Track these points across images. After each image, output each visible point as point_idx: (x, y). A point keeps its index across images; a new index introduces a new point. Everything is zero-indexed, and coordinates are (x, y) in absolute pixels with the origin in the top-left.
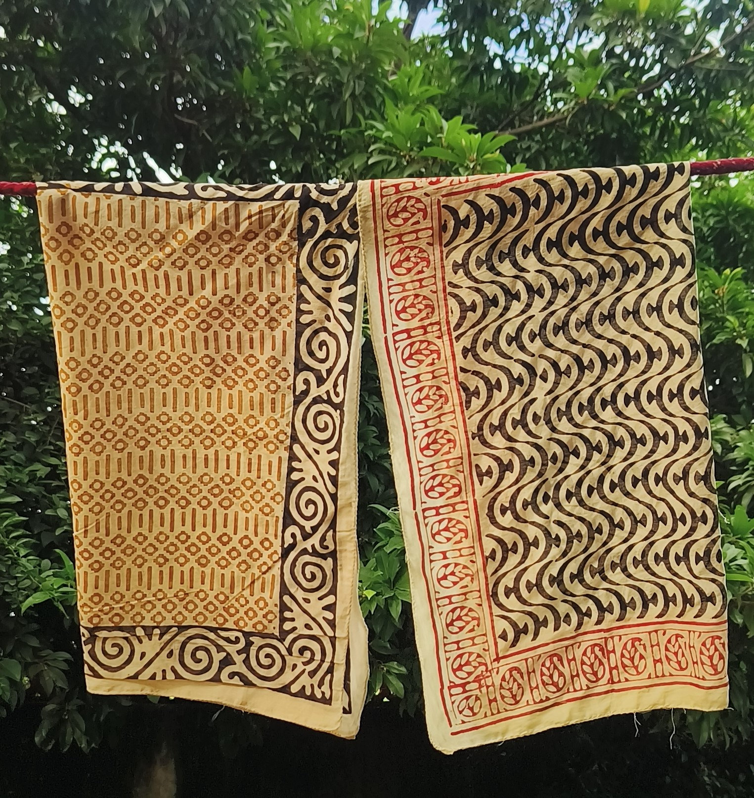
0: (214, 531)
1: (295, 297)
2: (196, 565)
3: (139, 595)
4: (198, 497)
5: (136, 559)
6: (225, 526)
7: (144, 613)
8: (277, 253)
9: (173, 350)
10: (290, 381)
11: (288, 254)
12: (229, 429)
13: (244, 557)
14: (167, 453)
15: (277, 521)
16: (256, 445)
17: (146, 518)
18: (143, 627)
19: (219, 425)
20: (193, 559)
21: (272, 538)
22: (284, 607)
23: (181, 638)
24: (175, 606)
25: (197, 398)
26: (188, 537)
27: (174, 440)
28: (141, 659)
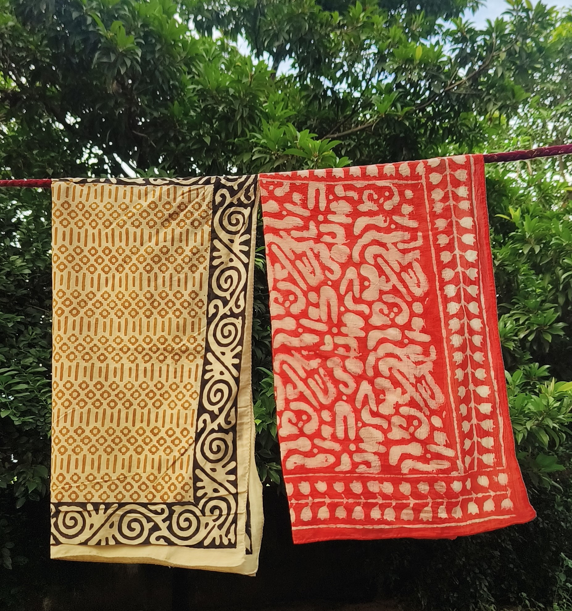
0: (148, 425)
1: (209, 249)
2: (134, 454)
3: (91, 478)
4: (139, 400)
5: (91, 448)
6: (156, 421)
7: (93, 491)
8: (199, 218)
9: (127, 289)
10: (205, 308)
11: (205, 220)
12: (161, 347)
13: (169, 443)
14: (118, 366)
15: (193, 413)
16: (180, 357)
17: (100, 416)
18: (93, 504)
19: (155, 345)
20: (132, 448)
21: (189, 428)
22: (196, 479)
23: (120, 512)
24: (117, 486)
25: (140, 326)
26: (130, 431)
27: (125, 356)
28: (90, 529)
